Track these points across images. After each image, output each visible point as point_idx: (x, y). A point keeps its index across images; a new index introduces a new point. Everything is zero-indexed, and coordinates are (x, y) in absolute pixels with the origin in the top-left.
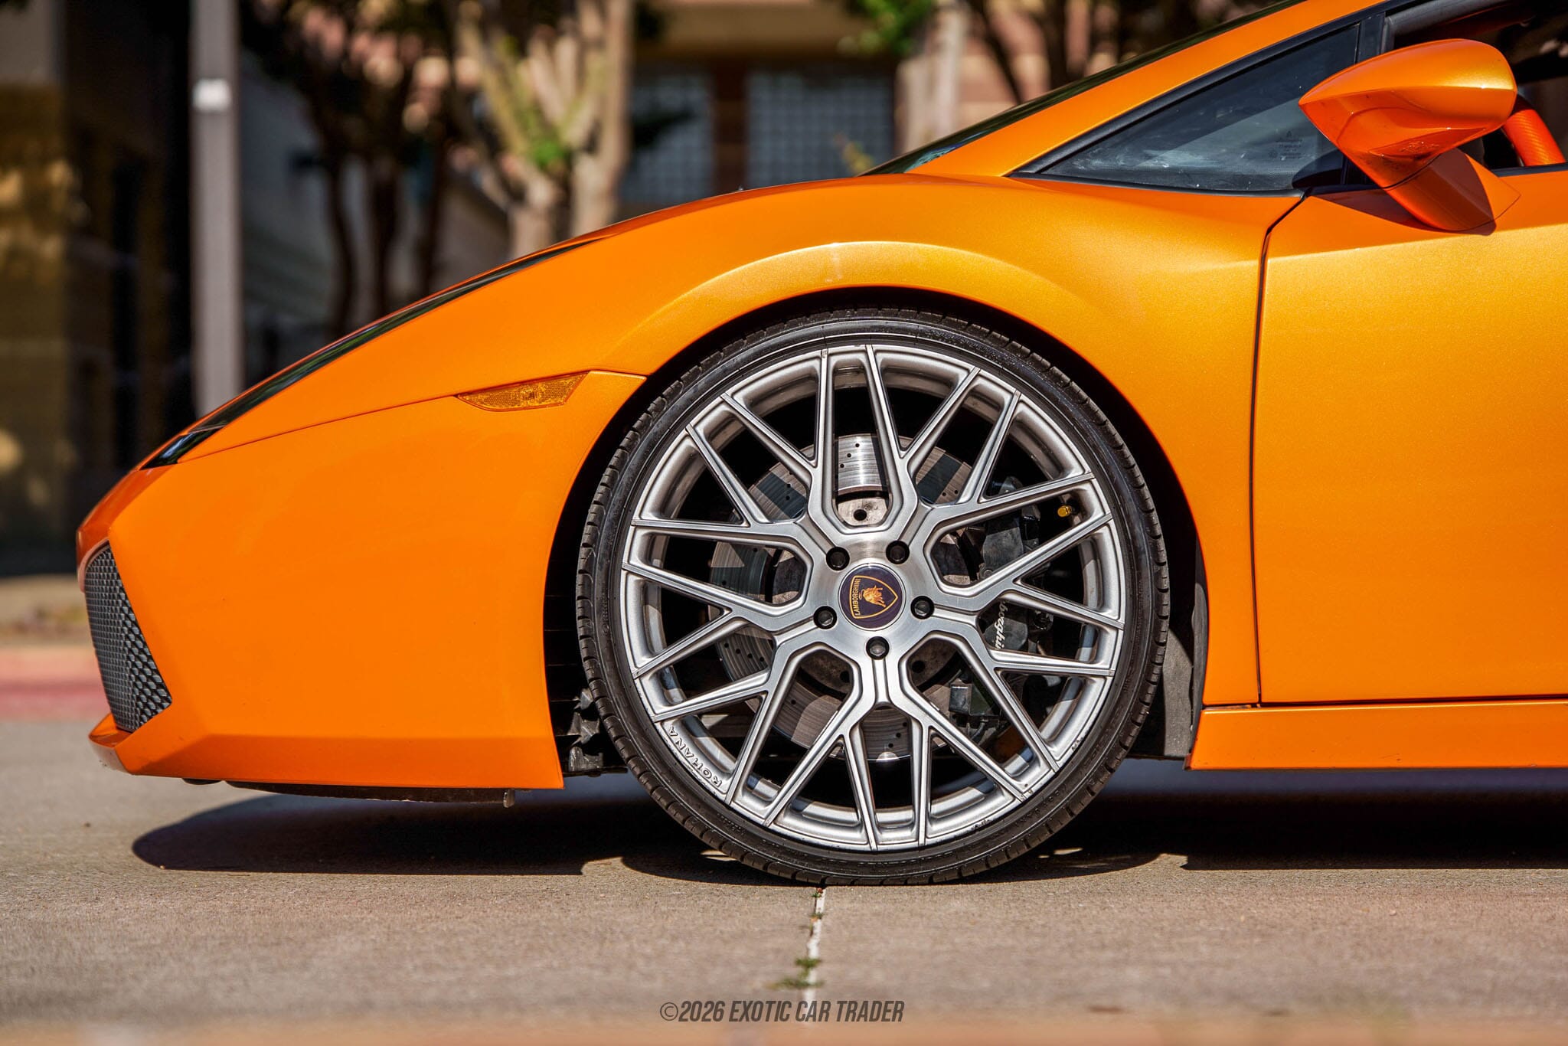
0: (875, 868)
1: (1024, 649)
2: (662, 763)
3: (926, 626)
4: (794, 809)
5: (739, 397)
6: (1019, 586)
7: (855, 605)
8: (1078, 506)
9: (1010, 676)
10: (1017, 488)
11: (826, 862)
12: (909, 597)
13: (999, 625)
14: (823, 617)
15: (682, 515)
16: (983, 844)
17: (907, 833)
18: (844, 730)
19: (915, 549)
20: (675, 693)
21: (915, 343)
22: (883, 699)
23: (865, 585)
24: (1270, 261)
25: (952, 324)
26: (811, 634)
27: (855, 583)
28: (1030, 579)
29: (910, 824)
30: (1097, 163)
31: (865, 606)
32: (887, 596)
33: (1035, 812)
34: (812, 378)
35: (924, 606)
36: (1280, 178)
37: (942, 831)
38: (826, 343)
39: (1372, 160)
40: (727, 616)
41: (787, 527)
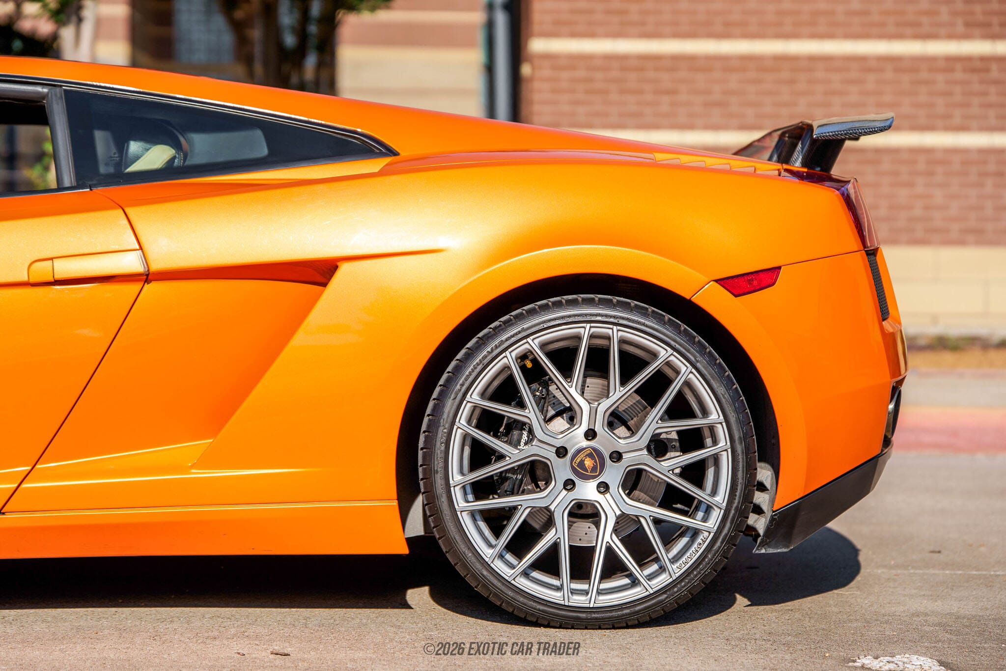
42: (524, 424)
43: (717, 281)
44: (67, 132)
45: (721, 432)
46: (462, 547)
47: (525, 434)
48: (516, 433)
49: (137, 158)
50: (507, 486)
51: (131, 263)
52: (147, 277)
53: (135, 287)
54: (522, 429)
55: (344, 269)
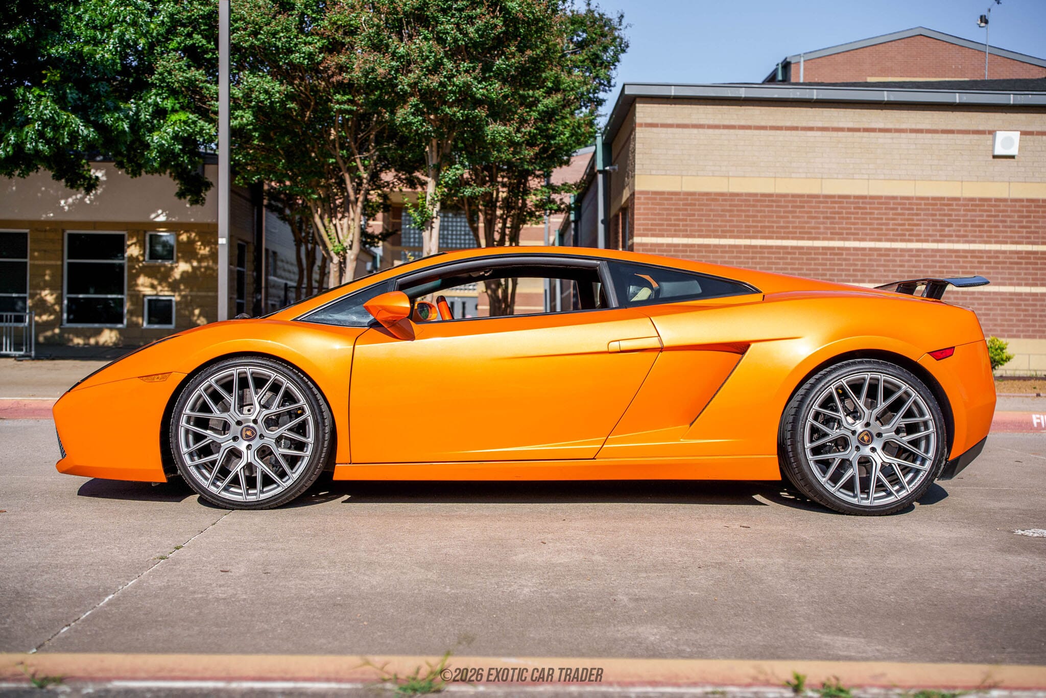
0: (246, 506)
1: (289, 448)
2: (190, 478)
3: (262, 442)
4: (226, 489)
5: (213, 380)
6: (286, 432)
7: (244, 435)
8: (303, 412)
9: (284, 456)
10: (290, 404)
11: (233, 504)
12: (259, 434)
13: (283, 441)
14: (235, 439)
15: (199, 411)
16: (275, 500)
17: (254, 497)
18: (238, 469)
19: (259, 421)
20: (196, 458)
21: (260, 366)
22: (249, 461)
23: (247, 430)
24: (356, 346)
25: (271, 361)
26: (231, 443)
27: (244, 430)
28: (290, 430)
29: (255, 494)
30: (316, 317)
31: (247, 436)
32: (253, 433)
33: (288, 492)
34: (232, 375)
35: (261, 436)
36: (364, 323)
37: (263, 496)
38: (236, 366)
39: (382, 321)
40: (208, 438)
41: (225, 415)
42: (836, 419)
43: (928, 353)
44: (611, 282)
45: (931, 424)
46: (810, 477)
47: (836, 424)
48: (832, 424)
49: (635, 294)
50: (827, 449)
51: (654, 343)
52: (662, 349)
53: (655, 354)
54: (834, 422)
55: (753, 345)
